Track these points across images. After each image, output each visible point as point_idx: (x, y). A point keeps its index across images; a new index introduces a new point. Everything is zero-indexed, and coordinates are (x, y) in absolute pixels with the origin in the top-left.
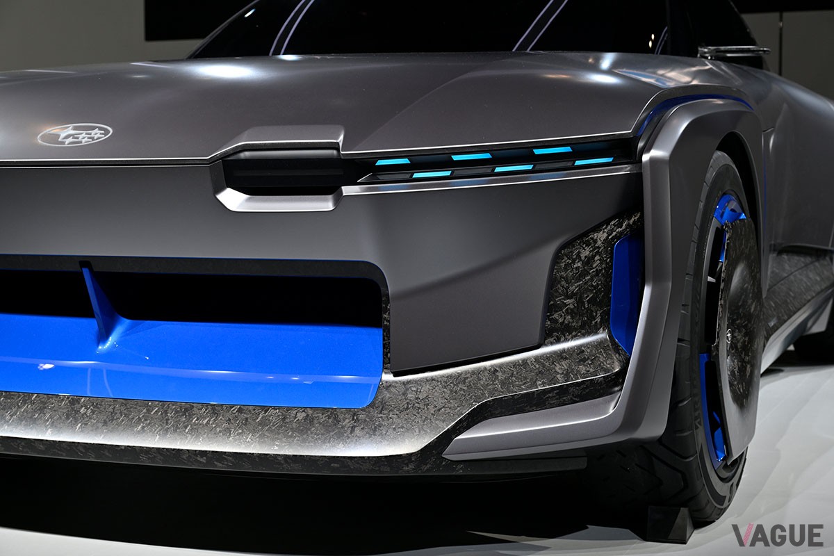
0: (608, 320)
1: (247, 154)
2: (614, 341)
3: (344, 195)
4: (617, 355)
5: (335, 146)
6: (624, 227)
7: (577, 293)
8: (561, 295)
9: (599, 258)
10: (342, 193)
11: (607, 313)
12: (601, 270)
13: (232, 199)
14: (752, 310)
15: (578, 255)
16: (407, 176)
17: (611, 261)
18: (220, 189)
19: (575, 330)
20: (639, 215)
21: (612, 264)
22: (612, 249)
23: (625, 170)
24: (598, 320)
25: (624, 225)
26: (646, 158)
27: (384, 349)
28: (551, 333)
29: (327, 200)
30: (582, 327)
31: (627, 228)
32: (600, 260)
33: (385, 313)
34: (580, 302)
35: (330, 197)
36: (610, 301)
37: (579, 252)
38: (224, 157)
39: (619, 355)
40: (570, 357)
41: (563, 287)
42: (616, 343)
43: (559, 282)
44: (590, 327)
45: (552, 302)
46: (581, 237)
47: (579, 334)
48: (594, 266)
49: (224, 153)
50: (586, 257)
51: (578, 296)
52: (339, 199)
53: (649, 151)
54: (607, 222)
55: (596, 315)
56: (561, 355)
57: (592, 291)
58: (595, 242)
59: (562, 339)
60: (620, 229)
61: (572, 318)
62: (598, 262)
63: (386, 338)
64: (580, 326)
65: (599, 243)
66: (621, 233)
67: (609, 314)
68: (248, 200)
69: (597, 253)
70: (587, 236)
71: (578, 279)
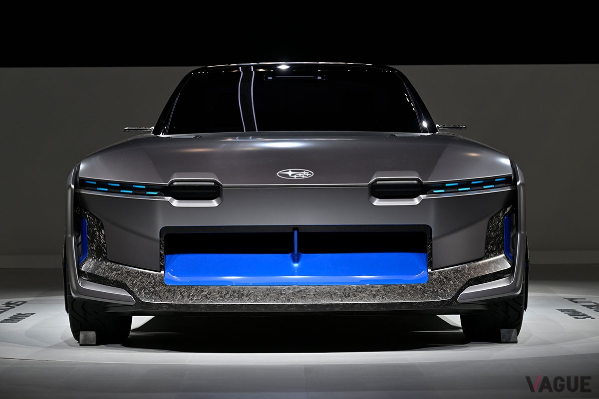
1: (380, 182)
3: (423, 198)
4: (509, 261)
5: (416, 179)
6: (508, 211)
12: (501, 228)
20: (511, 206)
24: (501, 247)
26: (518, 183)
28: (487, 253)
38: (372, 184)
42: (507, 257)
45: (487, 241)
46: (495, 215)
48: (499, 226)
52: (420, 200)
54: (503, 209)
57: (498, 236)
61: (493, 247)
69: (500, 221)
70: (497, 215)
71: (494, 232)
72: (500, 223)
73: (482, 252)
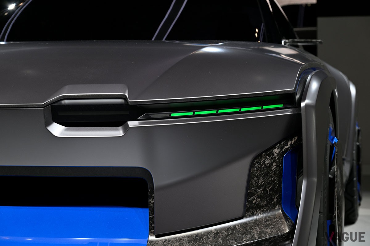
0: (280, 201)
1: (66, 102)
2: (285, 213)
3: (130, 127)
4: (288, 222)
5: (124, 97)
6: (289, 145)
7: (263, 185)
8: (254, 186)
9: (275, 164)
10: (128, 126)
11: (279, 197)
12: (277, 171)
13: (57, 130)
14: (341, 194)
15: (264, 162)
16: (168, 115)
17: (282, 166)
18: (49, 124)
19: (262, 207)
20: (296, 138)
21: (282, 168)
22: (283, 158)
23: (289, 112)
24: (275, 200)
25: (289, 144)
26: (303, 104)
27: (149, 221)
28: (249, 209)
29: (118, 130)
30: (266, 205)
31: (290, 146)
32: (276, 165)
33: (150, 199)
34: (265, 190)
35: (120, 128)
36: (281, 190)
37: (264, 161)
38: (52, 104)
39: (289, 221)
40: (261, 224)
41: (255, 181)
42: (286, 215)
43: (253, 179)
44: (271, 205)
45: (249, 191)
46: (265, 151)
47: (265, 210)
48: (273, 169)
49: (52, 101)
50: (268, 163)
51: (264, 187)
52: (126, 129)
53: (304, 100)
54: (280, 142)
55: (274, 198)
56: (256, 223)
57: (271, 184)
58: (273, 154)
59: (255, 213)
60: (286, 147)
61: (261, 200)
62: (275, 166)
63: (151, 214)
64: (265, 205)
65: (275, 154)
66: (287, 149)
67: (281, 198)
68: (66, 130)
69: (275, 161)
70: (269, 151)
71: (264, 177)
72: (274, 164)
73: (240, 207)
